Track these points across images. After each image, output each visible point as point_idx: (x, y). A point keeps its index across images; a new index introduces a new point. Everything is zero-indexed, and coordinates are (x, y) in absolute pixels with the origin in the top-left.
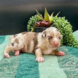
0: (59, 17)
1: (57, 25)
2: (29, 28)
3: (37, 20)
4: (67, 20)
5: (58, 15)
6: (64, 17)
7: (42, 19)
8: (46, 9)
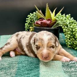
0: (63, 14)
1: (60, 23)
2: (27, 27)
3: (37, 17)
4: (72, 18)
5: (61, 11)
6: (70, 15)
7: (43, 17)
8: (47, 5)
